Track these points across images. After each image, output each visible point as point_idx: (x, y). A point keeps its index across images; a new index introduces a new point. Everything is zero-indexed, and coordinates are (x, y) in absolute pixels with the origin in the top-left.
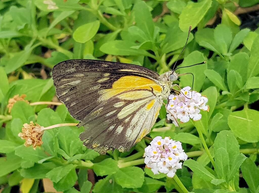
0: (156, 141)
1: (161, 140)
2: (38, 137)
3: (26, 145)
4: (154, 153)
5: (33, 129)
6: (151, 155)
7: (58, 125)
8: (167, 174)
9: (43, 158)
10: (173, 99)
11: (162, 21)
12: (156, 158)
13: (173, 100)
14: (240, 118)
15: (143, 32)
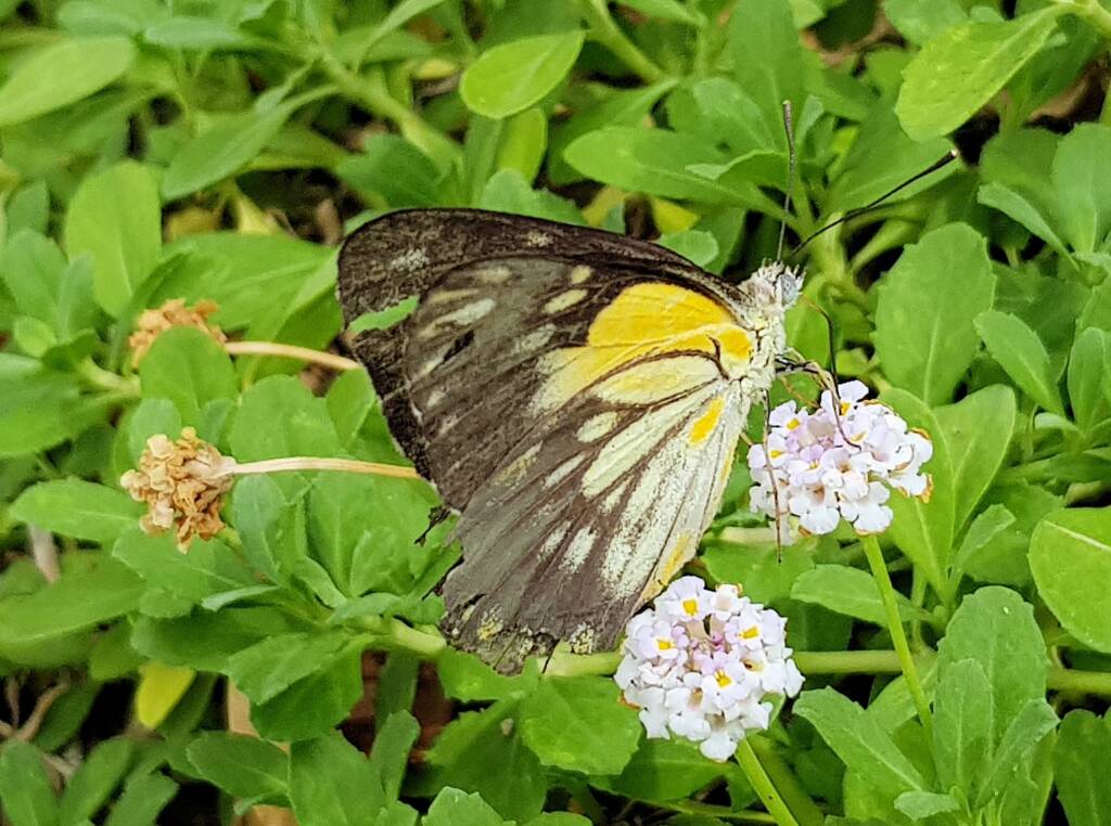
0: (679, 599)
1: (698, 595)
2: (201, 502)
3: (144, 524)
4: (661, 648)
5: (187, 465)
6: (645, 653)
7: (298, 459)
8: (702, 744)
9: (230, 588)
10: (788, 426)
11: (860, 69)
12: (665, 667)
13: (785, 431)
14: (1085, 539)
15: (754, 110)
